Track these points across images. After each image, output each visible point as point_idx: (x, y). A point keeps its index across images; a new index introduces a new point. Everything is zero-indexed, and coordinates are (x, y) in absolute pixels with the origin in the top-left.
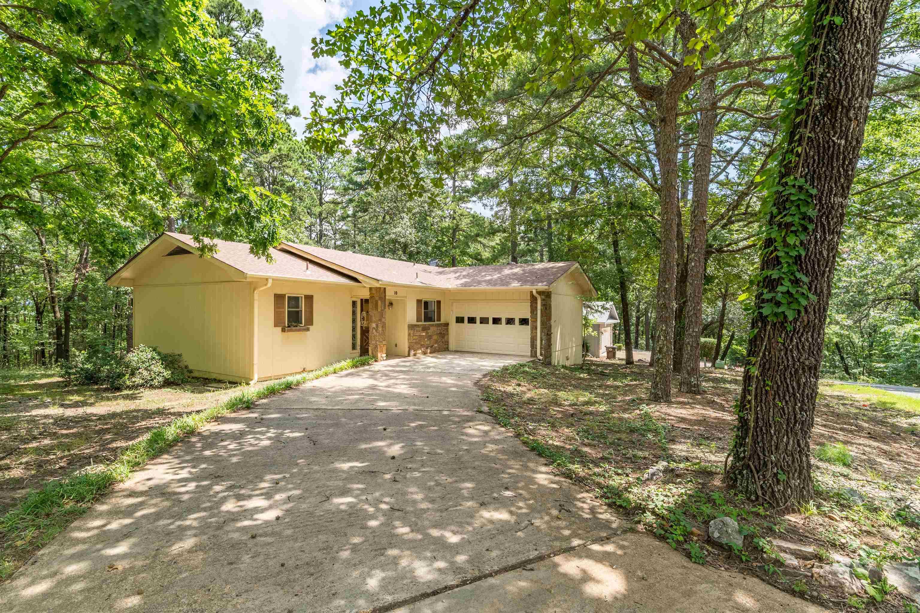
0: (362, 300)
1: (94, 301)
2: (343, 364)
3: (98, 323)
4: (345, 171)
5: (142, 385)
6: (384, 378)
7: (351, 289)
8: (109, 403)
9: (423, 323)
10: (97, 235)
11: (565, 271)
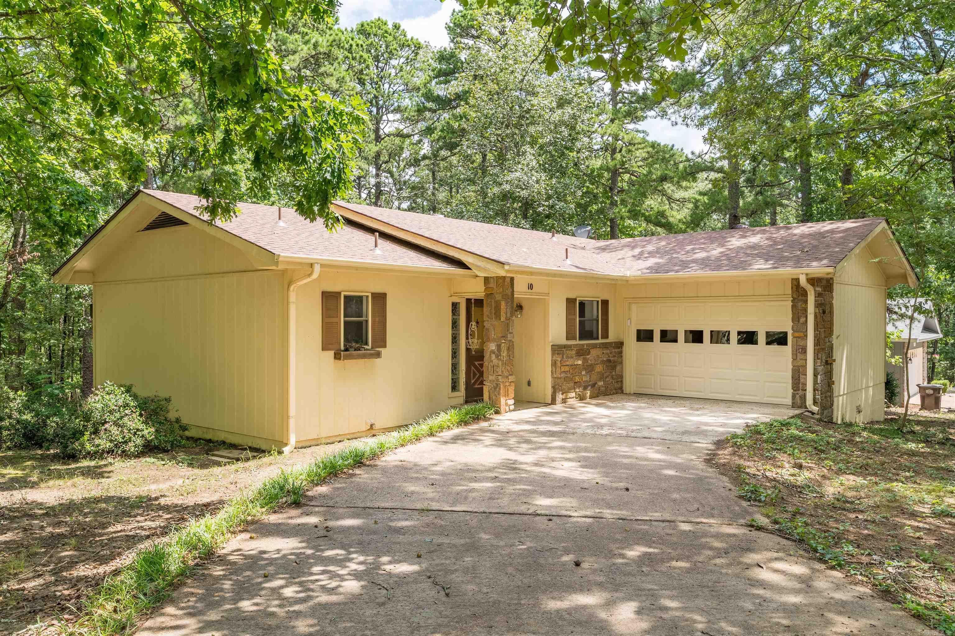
0: (468, 301)
1: (33, 309)
2: (443, 418)
3: (40, 344)
4: (419, 79)
5: (110, 452)
6: (525, 446)
7: (449, 280)
8: (61, 482)
9: (578, 342)
10: (38, 199)
11: (863, 237)
